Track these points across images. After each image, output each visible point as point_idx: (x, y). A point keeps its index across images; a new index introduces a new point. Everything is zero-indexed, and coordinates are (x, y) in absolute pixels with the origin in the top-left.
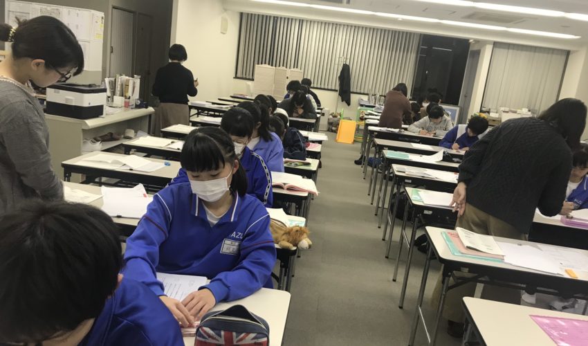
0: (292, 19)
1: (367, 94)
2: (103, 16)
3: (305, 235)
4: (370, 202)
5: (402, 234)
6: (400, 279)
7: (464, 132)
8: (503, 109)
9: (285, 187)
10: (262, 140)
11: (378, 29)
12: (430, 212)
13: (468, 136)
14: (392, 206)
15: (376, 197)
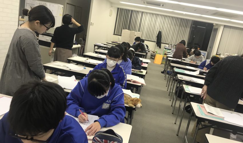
0: (139, 12)
1: (168, 44)
2: (63, 7)
3: (139, 102)
4: (167, 89)
5: (180, 104)
6: (178, 123)
7: (209, 63)
8: (226, 54)
9: (132, 81)
10: (123, 61)
11: (174, 17)
12: (193, 96)
13: (211, 65)
14: (176, 92)
15: (169, 88)
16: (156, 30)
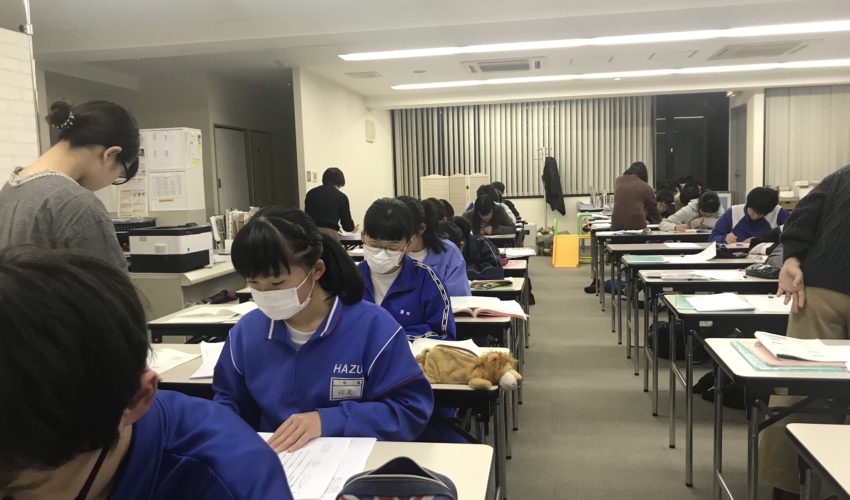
0: (463, 107)
2: (200, 134)
3: (509, 366)
4: (618, 341)
6: (681, 443)
7: (742, 215)
8: (798, 183)
9: (475, 313)
10: (431, 252)
11: (588, 100)
12: (711, 322)
13: (750, 219)
15: (625, 333)
16: (536, 157)
